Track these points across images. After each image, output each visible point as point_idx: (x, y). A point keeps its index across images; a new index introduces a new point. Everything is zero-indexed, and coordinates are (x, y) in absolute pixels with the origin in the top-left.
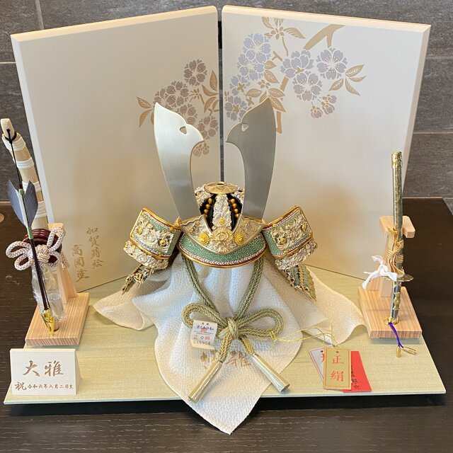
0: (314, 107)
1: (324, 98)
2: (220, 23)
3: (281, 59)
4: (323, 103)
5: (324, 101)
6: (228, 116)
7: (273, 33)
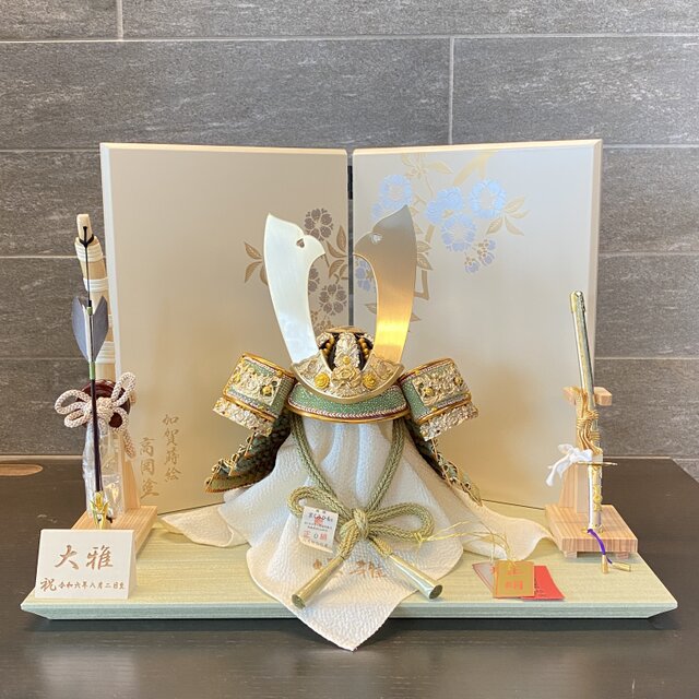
0: (468, 259)
1: (480, 245)
2: (350, 168)
3: (425, 203)
4: (479, 252)
5: (480, 249)
6: (360, 286)
7: (414, 171)
